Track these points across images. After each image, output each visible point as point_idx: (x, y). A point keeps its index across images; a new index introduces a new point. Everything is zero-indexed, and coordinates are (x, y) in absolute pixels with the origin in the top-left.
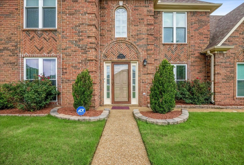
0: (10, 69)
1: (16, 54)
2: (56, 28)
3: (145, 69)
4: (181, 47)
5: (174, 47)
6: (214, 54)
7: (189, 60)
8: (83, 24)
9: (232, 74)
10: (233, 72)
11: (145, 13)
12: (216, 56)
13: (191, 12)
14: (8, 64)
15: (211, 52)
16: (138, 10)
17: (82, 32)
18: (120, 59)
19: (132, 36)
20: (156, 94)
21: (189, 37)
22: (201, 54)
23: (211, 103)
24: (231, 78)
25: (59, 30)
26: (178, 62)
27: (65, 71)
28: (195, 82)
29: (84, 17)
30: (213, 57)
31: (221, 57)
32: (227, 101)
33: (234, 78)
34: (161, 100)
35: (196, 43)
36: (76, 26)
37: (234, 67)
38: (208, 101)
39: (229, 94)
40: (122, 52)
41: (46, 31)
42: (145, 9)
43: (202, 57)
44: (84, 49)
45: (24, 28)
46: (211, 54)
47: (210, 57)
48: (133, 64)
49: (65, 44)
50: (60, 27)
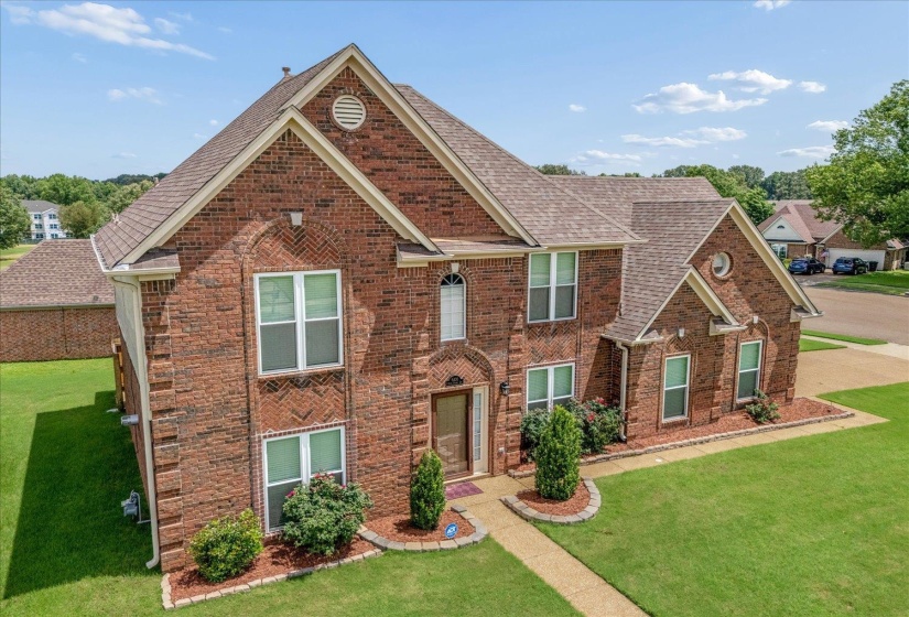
0: (226, 471)
1: (245, 434)
2: (341, 362)
3: (504, 400)
4: (564, 328)
5: (551, 331)
6: (629, 348)
7: (581, 355)
8: (401, 350)
9: (658, 382)
10: (660, 377)
11: (506, 286)
12: (633, 352)
13: (587, 252)
14: (223, 461)
15: (624, 344)
16: (489, 278)
17: (400, 367)
18: (452, 387)
21: (580, 306)
23: (621, 441)
24: (655, 388)
25: (349, 370)
26: (558, 361)
27: (364, 451)
29: (405, 335)
30: (626, 355)
31: (640, 353)
32: (646, 431)
35: (594, 317)
36: (388, 356)
37: (661, 368)
39: (650, 420)
40: (455, 373)
45: (260, 374)
46: (624, 348)
47: (621, 350)
48: (476, 391)
49: (363, 396)
50: (352, 362)
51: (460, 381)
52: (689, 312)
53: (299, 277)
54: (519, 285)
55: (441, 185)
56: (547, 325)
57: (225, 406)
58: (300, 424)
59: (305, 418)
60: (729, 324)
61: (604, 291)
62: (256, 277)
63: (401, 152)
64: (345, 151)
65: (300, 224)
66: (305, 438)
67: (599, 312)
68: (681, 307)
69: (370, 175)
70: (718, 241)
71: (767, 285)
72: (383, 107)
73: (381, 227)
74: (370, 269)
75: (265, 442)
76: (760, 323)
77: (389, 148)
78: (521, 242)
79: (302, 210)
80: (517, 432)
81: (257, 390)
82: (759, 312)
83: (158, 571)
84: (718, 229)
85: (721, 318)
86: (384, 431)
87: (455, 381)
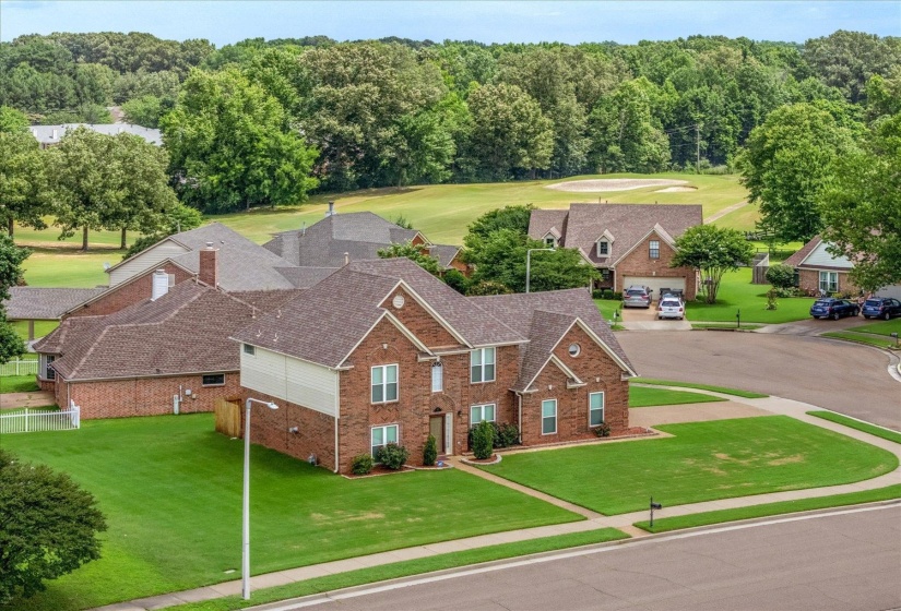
0: (360, 439)
1: (366, 425)
2: (398, 400)
3: (460, 420)
4: (489, 386)
5: (483, 387)
6: (522, 396)
7: (498, 400)
8: (419, 395)
9: (538, 413)
10: (539, 410)
11: (460, 366)
12: (524, 398)
14: (359, 435)
16: (452, 364)
17: (418, 401)
18: (437, 412)
19: (448, 389)
21: (497, 374)
22: (509, 392)
23: (520, 445)
24: (536, 417)
25: (400, 402)
26: (487, 402)
27: (405, 435)
30: (520, 398)
31: (528, 398)
32: (533, 440)
35: (505, 380)
36: (414, 397)
37: (540, 406)
38: (515, 443)
39: (534, 433)
40: (439, 406)
41: (389, 404)
42: (460, 362)
43: (509, 395)
44: (420, 416)
45: (372, 403)
46: (519, 395)
48: (447, 415)
49: (404, 413)
50: (401, 399)
51: (441, 410)
52: (554, 376)
53: (385, 367)
54: (467, 366)
55: (432, 326)
56: (480, 384)
57: (361, 414)
58: (383, 423)
59: (385, 420)
60: (578, 383)
61: (510, 366)
62: (372, 367)
63: (417, 314)
64: (396, 316)
65: (386, 348)
66: (385, 428)
67: (507, 378)
68: (550, 374)
69: (405, 324)
70: (571, 338)
71: (604, 360)
72: (411, 298)
73: (413, 347)
74: (408, 363)
75: (372, 429)
76: (601, 381)
77: (412, 313)
78: (466, 346)
79: (387, 343)
80: (466, 435)
81: (371, 409)
82: (601, 375)
83: (338, 473)
84: (570, 331)
85: (573, 380)
86: (413, 427)
87: (438, 409)
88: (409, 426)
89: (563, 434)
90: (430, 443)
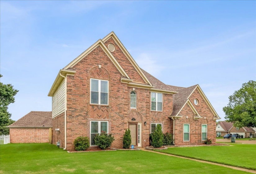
0: (82, 127)
1: (87, 118)
2: (108, 105)
3: (145, 127)
4: (159, 113)
5: (156, 114)
6: (175, 119)
7: (163, 121)
8: (121, 104)
9: (182, 130)
10: (182, 128)
11: (145, 96)
12: (176, 120)
13: (164, 94)
14: (81, 124)
15: (174, 118)
16: (142, 94)
17: (121, 108)
18: (133, 121)
19: (139, 108)
20: (156, 139)
21: (163, 108)
22: (169, 118)
23: (173, 145)
24: (181, 131)
25: (110, 106)
26: (158, 122)
27: (113, 129)
28: (167, 133)
29: (122, 100)
30: (174, 121)
31: (178, 121)
32: (180, 143)
33: (182, 131)
34: (158, 142)
35: (167, 112)
36: (118, 105)
37: (182, 126)
38: (172, 144)
39: (180, 140)
40: (134, 117)
41: (103, 106)
42: (146, 94)
43: (169, 119)
44: (122, 117)
45: (90, 103)
46: (173, 119)
47: (173, 120)
48: (139, 123)
49: (113, 114)
50: (111, 105)
51: (135, 120)
52: (189, 112)
53: (100, 81)
55: (131, 68)
56: (155, 112)
57: (82, 110)
58: (98, 118)
59: (99, 117)
60: (198, 116)
61: (169, 105)
62: (91, 79)
63: (122, 59)
65: (100, 68)
66: (99, 122)
68: (187, 110)
70: (195, 95)
71: (207, 109)
72: (118, 48)
73: (118, 72)
74: (115, 82)
75: (91, 121)
76: (206, 119)
79: (101, 65)
80: (148, 136)
81: (90, 107)
82: (206, 116)
83: (66, 150)
84: (194, 92)
85: (196, 115)
86: (117, 124)
87: (133, 119)
88: (115, 123)
89: (192, 142)
90: (127, 134)
